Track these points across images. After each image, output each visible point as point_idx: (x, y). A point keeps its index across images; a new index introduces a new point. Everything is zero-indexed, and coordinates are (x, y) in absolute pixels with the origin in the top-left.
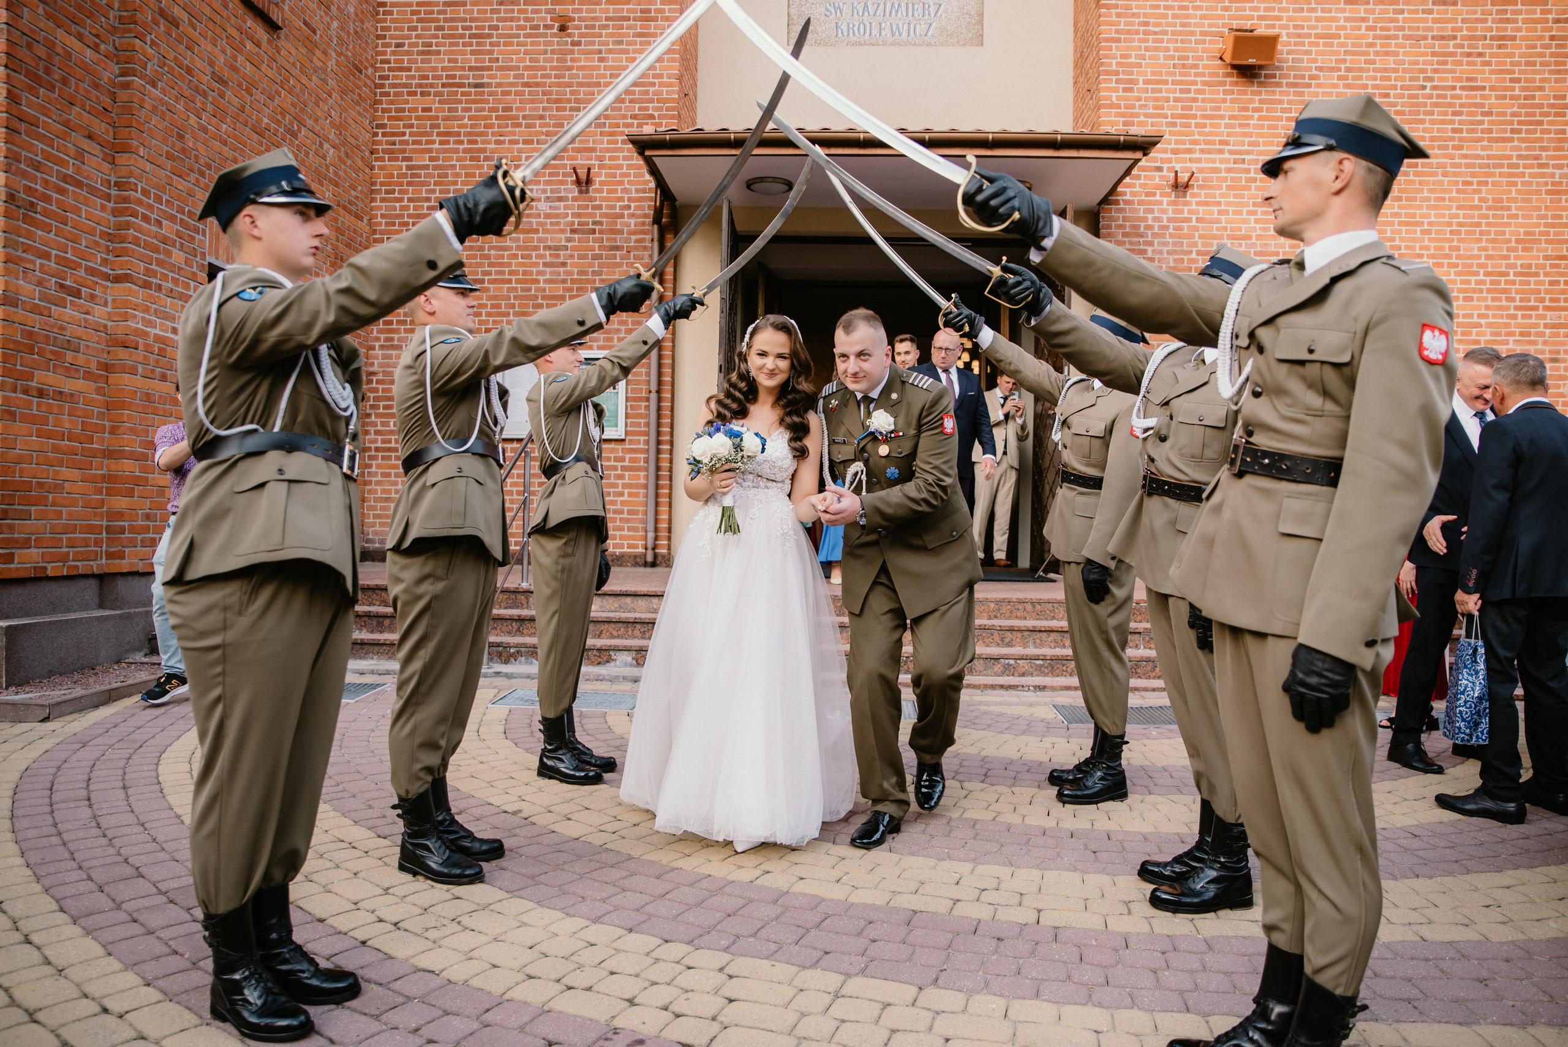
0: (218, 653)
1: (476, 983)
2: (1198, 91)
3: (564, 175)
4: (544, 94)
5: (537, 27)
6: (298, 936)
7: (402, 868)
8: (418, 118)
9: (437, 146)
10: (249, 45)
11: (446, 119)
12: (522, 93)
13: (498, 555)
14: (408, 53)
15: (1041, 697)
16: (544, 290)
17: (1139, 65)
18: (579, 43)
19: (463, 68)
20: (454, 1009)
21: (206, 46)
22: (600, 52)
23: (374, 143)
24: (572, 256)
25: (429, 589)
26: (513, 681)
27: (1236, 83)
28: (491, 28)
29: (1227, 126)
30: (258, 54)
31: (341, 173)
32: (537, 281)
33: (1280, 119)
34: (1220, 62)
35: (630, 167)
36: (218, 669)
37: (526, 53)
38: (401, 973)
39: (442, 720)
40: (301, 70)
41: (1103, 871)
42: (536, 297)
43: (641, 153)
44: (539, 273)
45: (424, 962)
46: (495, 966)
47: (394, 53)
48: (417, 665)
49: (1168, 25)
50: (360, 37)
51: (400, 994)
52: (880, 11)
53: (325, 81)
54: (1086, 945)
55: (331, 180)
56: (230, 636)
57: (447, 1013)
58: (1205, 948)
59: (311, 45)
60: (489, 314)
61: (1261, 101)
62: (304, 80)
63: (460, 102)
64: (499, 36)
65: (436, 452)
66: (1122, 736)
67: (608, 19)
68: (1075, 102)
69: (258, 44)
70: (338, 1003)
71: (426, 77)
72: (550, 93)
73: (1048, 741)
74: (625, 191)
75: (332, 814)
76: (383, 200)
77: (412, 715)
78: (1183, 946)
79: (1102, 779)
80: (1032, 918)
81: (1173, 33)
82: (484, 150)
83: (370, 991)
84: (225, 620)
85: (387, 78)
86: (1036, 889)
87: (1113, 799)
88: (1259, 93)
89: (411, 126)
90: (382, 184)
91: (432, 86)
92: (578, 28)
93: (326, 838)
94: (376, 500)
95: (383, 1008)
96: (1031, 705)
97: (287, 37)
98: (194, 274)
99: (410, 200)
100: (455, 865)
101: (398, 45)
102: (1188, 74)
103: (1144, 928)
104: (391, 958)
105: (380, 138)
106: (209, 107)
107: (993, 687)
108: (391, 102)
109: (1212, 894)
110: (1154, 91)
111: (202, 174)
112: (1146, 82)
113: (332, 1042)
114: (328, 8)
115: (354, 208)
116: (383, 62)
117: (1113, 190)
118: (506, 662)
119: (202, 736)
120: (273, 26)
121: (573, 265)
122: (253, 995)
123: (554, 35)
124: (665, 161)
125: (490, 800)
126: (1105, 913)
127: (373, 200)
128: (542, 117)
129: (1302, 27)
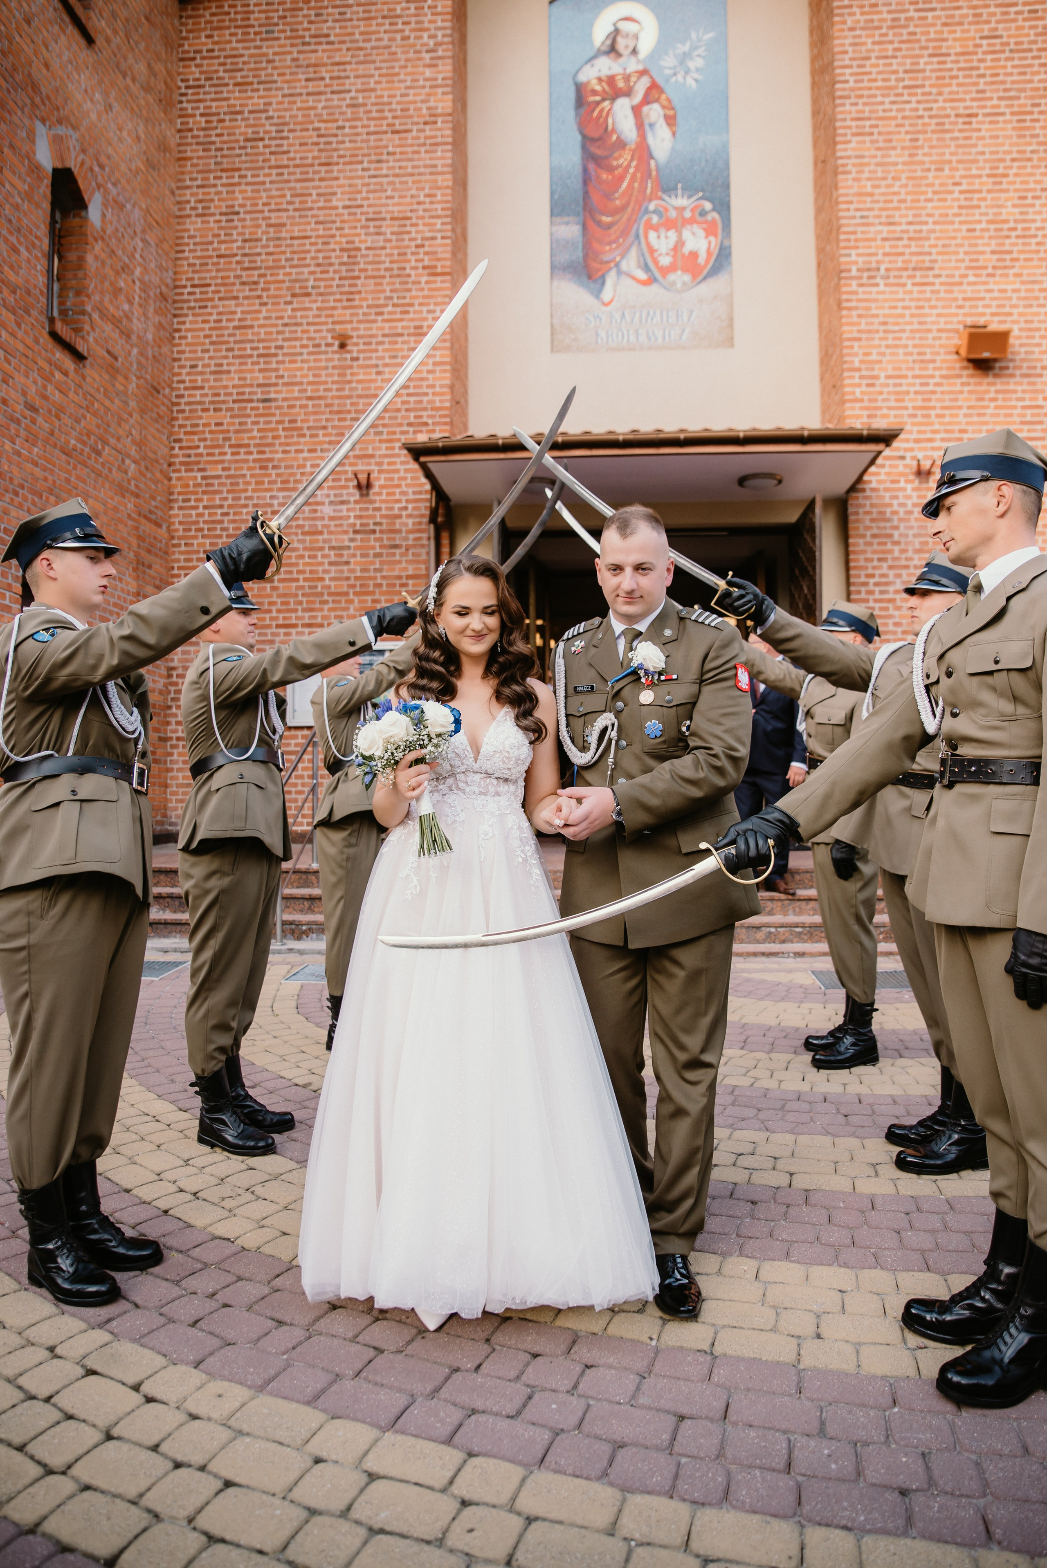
0: (24, 954)
1: (266, 1250)
2: (936, 384)
3: (347, 480)
4: (327, 406)
5: (319, 345)
6: (106, 1206)
7: (201, 1140)
8: (211, 432)
9: (228, 457)
10: (58, 375)
11: (237, 432)
12: (306, 406)
13: (279, 852)
14: (202, 373)
15: (800, 963)
16: (329, 587)
17: (880, 362)
18: (357, 359)
19: (251, 385)
20: (247, 1275)
21: (19, 379)
22: (377, 366)
23: (172, 456)
24: (354, 555)
25: (216, 884)
26: (305, 957)
27: (972, 376)
28: (277, 347)
29: (966, 415)
30: (66, 383)
31: (142, 486)
32: (322, 579)
33: (1015, 407)
34: (955, 357)
35: (406, 471)
36: (25, 968)
37: (309, 369)
38: (200, 1241)
39: (232, 1003)
40: (105, 394)
41: (854, 1135)
42: (322, 594)
43: (416, 459)
44: (325, 571)
45: (220, 1230)
46: (285, 1234)
47: (188, 374)
48: (207, 954)
49: (907, 323)
50: (158, 361)
51: (198, 1261)
52: (636, 319)
53: (126, 403)
54: (834, 1208)
55: (132, 493)
56: (34, 938)
57: (240, 1279)
58: (946, 1208)
59: (113, 371)
60: (279, 611)
61: (997, 392)
62: (107, 403)
63: (249, 416)
64: (284, 355)
65: (220, 761)
66: (872, 1004)
67: (384, 335)
68: (822, 396)
69: (66, 374)
70: (142, 1269)
71: (218, 395)
72: (331, 405)
73: (806, 1006)
74: (403, 493)
75: (138, 1088)
76: (180, 508)
77: (205, 999)
78: (925, 1207)
79: (853, 1045)
80: (784, 1181)
81: (912, 331)
82: (271, 460)
83: (173, 1259)
84: (29, 924)
85: (182, 396)
86: (789, 1154)
87: (865, 1064)
88: (994, 384)
89: (205, 440)
90: (179, 493)
91: (223, 402)
92: (357, 344)
93: (133, 1111)
94: (178, 786)
95: (183, 1274)
96: (790, 971)
97: (92, 365)
98: (10, 585)
99: (205, 507)
100: (249, 1138)
101: (192, 367)
102: (926, 369)
103: (891, 1190)
104: (191, 1226)
105: (177, 451)
106: (23, 433)
107: (755, 954)
108: (187, 419)
109: (953, 1156)
110: (895, 385)
111: (16, 494)
112: (888, 377)
113: (137, 1306)
114: (129, 336)
115: (153, 517)
116: (179, 382)
117: (860, 479)
118: (299, 939)
119: (13, 1027)
120: (79, 357)
121: (356, 563)
122: (65, 1263)
123: (334, 352)
124: (438, 465)
125: (282, 1074)
126: (853, 1174)
127: (171, 508)
128: (325, 428)
129: (1032, 322)
